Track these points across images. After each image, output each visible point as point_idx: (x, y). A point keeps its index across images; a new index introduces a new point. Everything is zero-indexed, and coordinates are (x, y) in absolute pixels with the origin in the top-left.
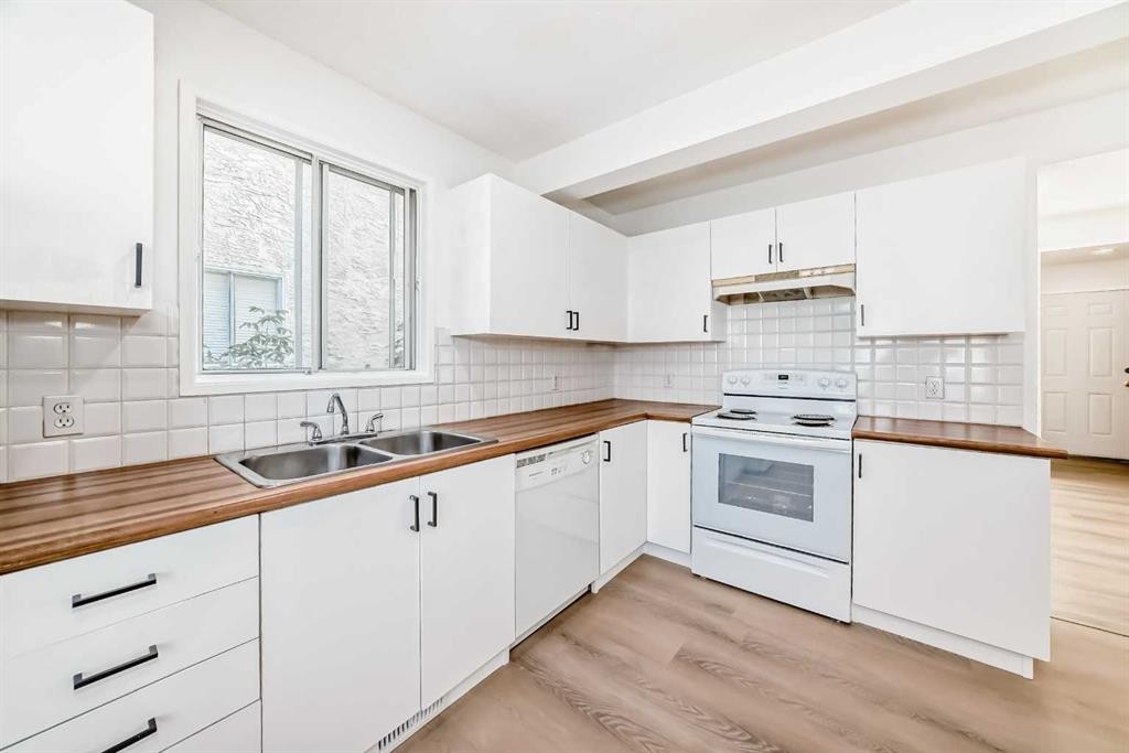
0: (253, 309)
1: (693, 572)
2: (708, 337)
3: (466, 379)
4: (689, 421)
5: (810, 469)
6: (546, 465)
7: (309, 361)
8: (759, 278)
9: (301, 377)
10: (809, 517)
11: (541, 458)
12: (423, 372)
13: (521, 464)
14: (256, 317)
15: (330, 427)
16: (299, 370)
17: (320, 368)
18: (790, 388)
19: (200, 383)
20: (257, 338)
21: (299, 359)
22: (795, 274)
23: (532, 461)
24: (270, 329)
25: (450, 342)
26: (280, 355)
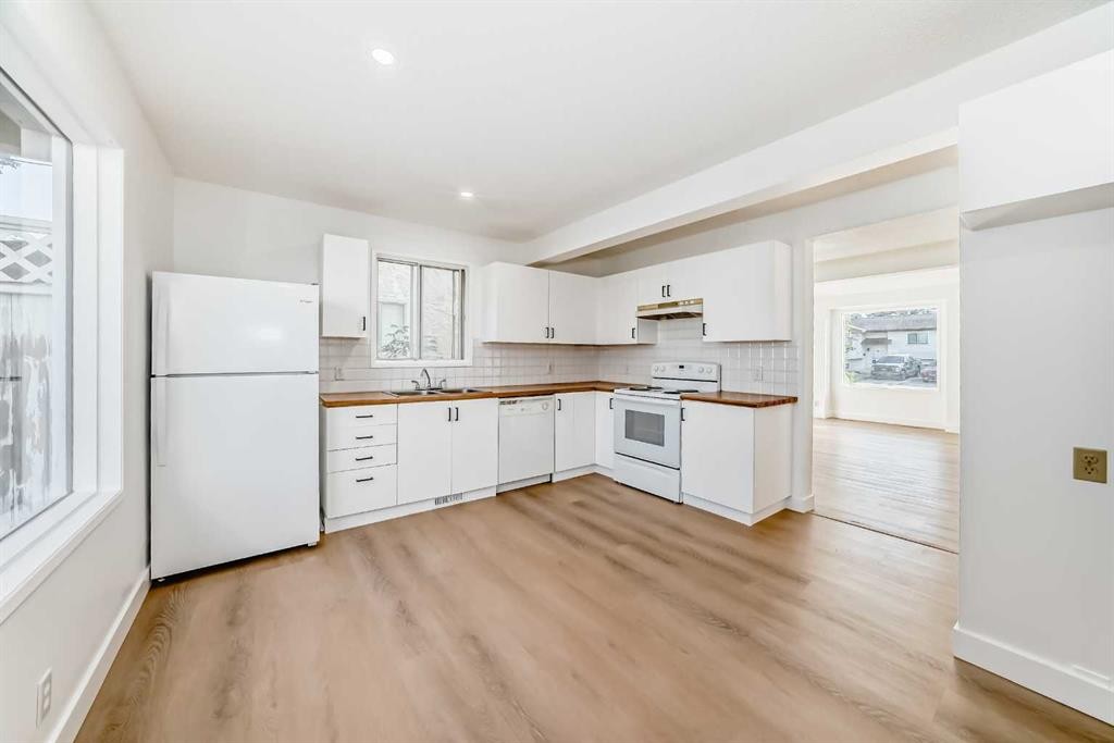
0: (393, 326)
1: (615, 479)
2: (635, 341)
3: (490, 364)
4: (612, 391)
5: (663, 416)
6: (518, 407)
7: (416, 356)
8: (661, 306)
9: (413, 362)
10: (662, 444)
11: (514, 402)
12: (468, 361)
13: (502, 403)
14: (393, 331)
15: (423, 383)
16: (412, 359)
17: (420, 358)
18: (684, 374)
19: (377, 363)
20: (394, 342)
21: (412, 354)
22: (675, 304)
23: (509, 403)
24: (400, 337)
25: (481, 345)
26: (405, 351)
